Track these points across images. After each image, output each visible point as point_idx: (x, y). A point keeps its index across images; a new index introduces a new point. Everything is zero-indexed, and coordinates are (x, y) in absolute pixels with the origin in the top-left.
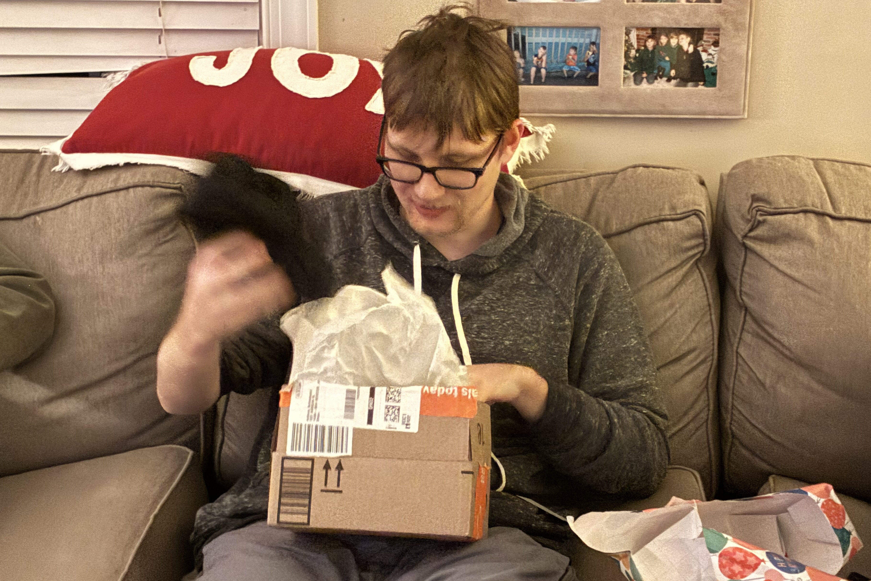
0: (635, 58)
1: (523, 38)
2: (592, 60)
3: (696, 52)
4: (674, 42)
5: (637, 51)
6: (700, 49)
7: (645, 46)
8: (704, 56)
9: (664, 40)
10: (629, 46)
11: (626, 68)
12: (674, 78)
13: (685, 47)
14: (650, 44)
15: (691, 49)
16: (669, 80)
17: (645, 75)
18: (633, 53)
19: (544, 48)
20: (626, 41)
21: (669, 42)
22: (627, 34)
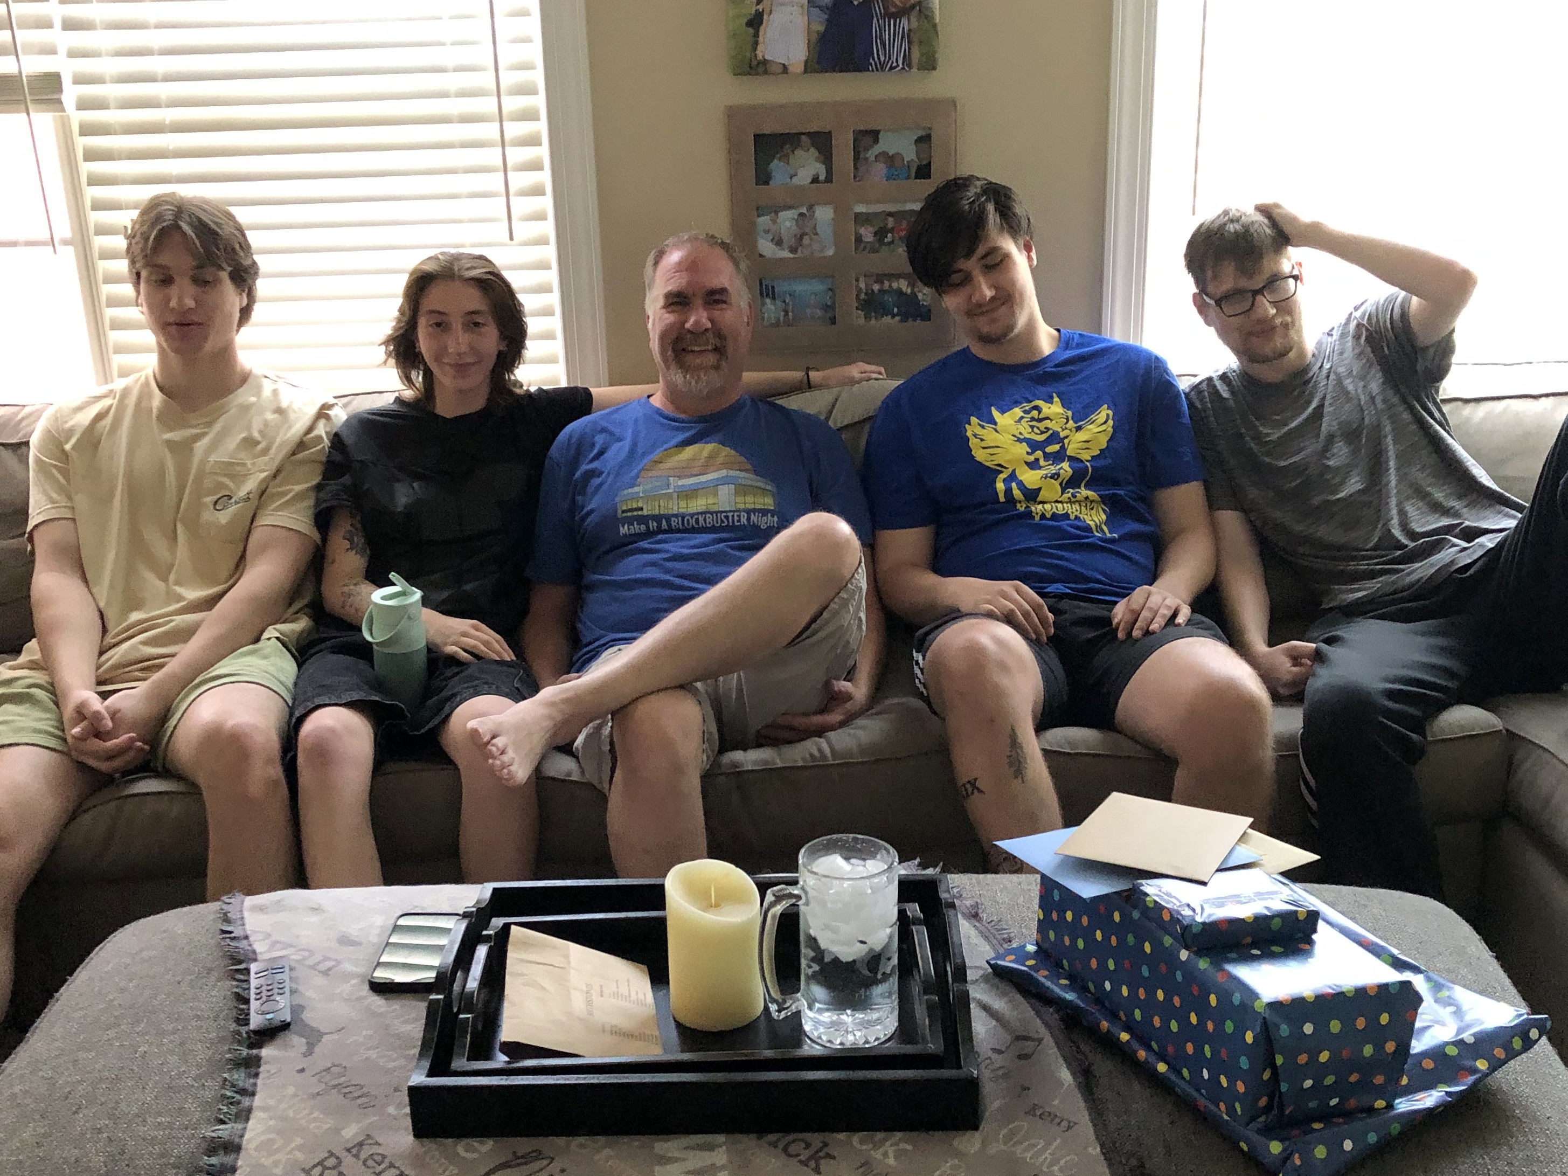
0: (864, 300)
1: (773, 287)
2: (829, 303)
3: (914, 295)
4: (895, 285)
5: (866, 294)
6: (916, 290)
7: (873, 290)
8: (920, 296)
9: (886, 284)
10: (859, 291)
11: (857, 308)
12: (897, 315)
13: (904, 289)
14: (876, 287)
15: (909, 291)
16: (893, 316)
17: (873, 314)
18: (863, 296)
19: (790, 295)
20: (857, 287)
21: (890, 286)
22: (857, 280)
